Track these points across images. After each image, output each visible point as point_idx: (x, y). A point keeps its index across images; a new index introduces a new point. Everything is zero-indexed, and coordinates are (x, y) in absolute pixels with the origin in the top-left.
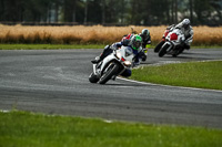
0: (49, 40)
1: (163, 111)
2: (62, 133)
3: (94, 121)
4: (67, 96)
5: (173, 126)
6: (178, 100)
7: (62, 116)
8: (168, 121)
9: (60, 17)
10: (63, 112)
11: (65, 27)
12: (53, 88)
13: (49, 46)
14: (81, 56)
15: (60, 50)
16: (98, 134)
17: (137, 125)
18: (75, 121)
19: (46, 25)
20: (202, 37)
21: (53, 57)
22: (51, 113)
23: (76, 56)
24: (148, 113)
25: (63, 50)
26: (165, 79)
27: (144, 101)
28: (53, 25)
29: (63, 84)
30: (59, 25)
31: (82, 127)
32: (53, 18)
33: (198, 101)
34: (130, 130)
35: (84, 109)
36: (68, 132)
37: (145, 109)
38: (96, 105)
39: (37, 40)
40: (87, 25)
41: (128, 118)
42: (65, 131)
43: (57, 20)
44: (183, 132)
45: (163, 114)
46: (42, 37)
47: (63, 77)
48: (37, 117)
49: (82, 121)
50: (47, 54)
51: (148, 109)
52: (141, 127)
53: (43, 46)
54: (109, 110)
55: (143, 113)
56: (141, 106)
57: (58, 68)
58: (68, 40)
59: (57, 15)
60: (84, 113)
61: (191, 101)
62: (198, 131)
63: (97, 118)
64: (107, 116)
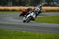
0: (8, 10)
1: (38, 29)
2: (12, 35)
3: (20, 32)
4: (13, 25)
5: (41, 33)
6: (42, 26)
7: (12, 30)
8: (40, 32)
9: (11, 4)
10: (12, 29)
11: (13, 7)
12: (9, 23)
13: (8, 12)
14: (17, 15)
15: (11, 13)
16: (21, 35)
17: (32, 33)
18: (15, 32)
19: (7, 6)
20: (49, 10)
21: (9, 15)
22: (9, 30)
23: (15, 15)
24: (35, 30)
25: (12, 13)
26: (39, 21)
27: (33, 27)
28: (9, 6)
29: (12, 22)
30: (11, 6)
31: (17, 33)
32: (9, 5)
33: (48, 26)
34: (30, 34)
35: (17, 29)
36: (13, 35)
37: (33, 29)
38: (21, 27)
39: (5, 10)
40: (18, 6)
41: (29, 31)
42: (12, 34)
43: (10, 5)
44: (44, 35)
45: (38, 30)
46: (6, 10)
47: (12, 20)
48: (5, 31)
49: (17, 32)
50: (8, 14)
51: (34, 29)
52: (33, 33)
53: (6, 12)
54: (24, 29)
55: (33, 30)
56: (33, 28)
57: (11, 18)
58: (13, 10)
59: (10, 4)
60: (17, 30)
61: (46, 26)
62: (48, 34)
63: (21, 31)
64: (24, 30)
